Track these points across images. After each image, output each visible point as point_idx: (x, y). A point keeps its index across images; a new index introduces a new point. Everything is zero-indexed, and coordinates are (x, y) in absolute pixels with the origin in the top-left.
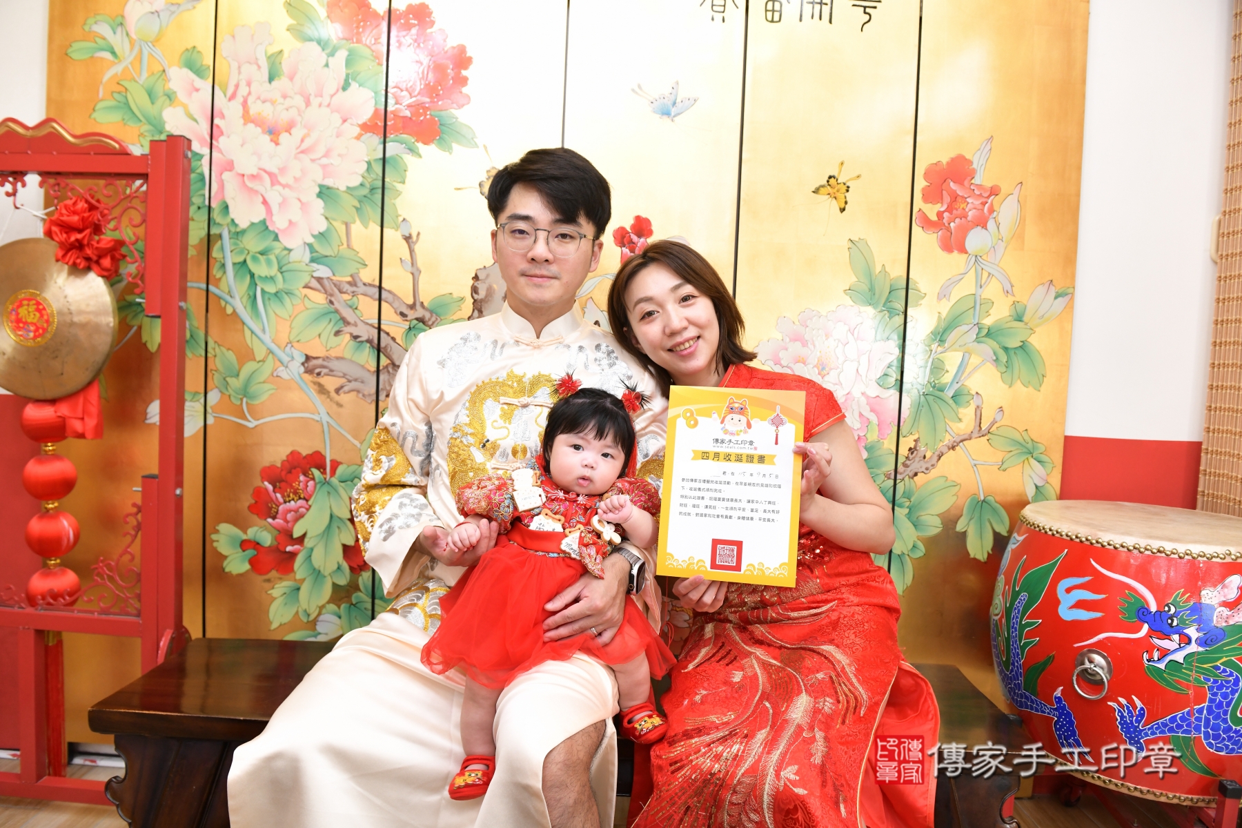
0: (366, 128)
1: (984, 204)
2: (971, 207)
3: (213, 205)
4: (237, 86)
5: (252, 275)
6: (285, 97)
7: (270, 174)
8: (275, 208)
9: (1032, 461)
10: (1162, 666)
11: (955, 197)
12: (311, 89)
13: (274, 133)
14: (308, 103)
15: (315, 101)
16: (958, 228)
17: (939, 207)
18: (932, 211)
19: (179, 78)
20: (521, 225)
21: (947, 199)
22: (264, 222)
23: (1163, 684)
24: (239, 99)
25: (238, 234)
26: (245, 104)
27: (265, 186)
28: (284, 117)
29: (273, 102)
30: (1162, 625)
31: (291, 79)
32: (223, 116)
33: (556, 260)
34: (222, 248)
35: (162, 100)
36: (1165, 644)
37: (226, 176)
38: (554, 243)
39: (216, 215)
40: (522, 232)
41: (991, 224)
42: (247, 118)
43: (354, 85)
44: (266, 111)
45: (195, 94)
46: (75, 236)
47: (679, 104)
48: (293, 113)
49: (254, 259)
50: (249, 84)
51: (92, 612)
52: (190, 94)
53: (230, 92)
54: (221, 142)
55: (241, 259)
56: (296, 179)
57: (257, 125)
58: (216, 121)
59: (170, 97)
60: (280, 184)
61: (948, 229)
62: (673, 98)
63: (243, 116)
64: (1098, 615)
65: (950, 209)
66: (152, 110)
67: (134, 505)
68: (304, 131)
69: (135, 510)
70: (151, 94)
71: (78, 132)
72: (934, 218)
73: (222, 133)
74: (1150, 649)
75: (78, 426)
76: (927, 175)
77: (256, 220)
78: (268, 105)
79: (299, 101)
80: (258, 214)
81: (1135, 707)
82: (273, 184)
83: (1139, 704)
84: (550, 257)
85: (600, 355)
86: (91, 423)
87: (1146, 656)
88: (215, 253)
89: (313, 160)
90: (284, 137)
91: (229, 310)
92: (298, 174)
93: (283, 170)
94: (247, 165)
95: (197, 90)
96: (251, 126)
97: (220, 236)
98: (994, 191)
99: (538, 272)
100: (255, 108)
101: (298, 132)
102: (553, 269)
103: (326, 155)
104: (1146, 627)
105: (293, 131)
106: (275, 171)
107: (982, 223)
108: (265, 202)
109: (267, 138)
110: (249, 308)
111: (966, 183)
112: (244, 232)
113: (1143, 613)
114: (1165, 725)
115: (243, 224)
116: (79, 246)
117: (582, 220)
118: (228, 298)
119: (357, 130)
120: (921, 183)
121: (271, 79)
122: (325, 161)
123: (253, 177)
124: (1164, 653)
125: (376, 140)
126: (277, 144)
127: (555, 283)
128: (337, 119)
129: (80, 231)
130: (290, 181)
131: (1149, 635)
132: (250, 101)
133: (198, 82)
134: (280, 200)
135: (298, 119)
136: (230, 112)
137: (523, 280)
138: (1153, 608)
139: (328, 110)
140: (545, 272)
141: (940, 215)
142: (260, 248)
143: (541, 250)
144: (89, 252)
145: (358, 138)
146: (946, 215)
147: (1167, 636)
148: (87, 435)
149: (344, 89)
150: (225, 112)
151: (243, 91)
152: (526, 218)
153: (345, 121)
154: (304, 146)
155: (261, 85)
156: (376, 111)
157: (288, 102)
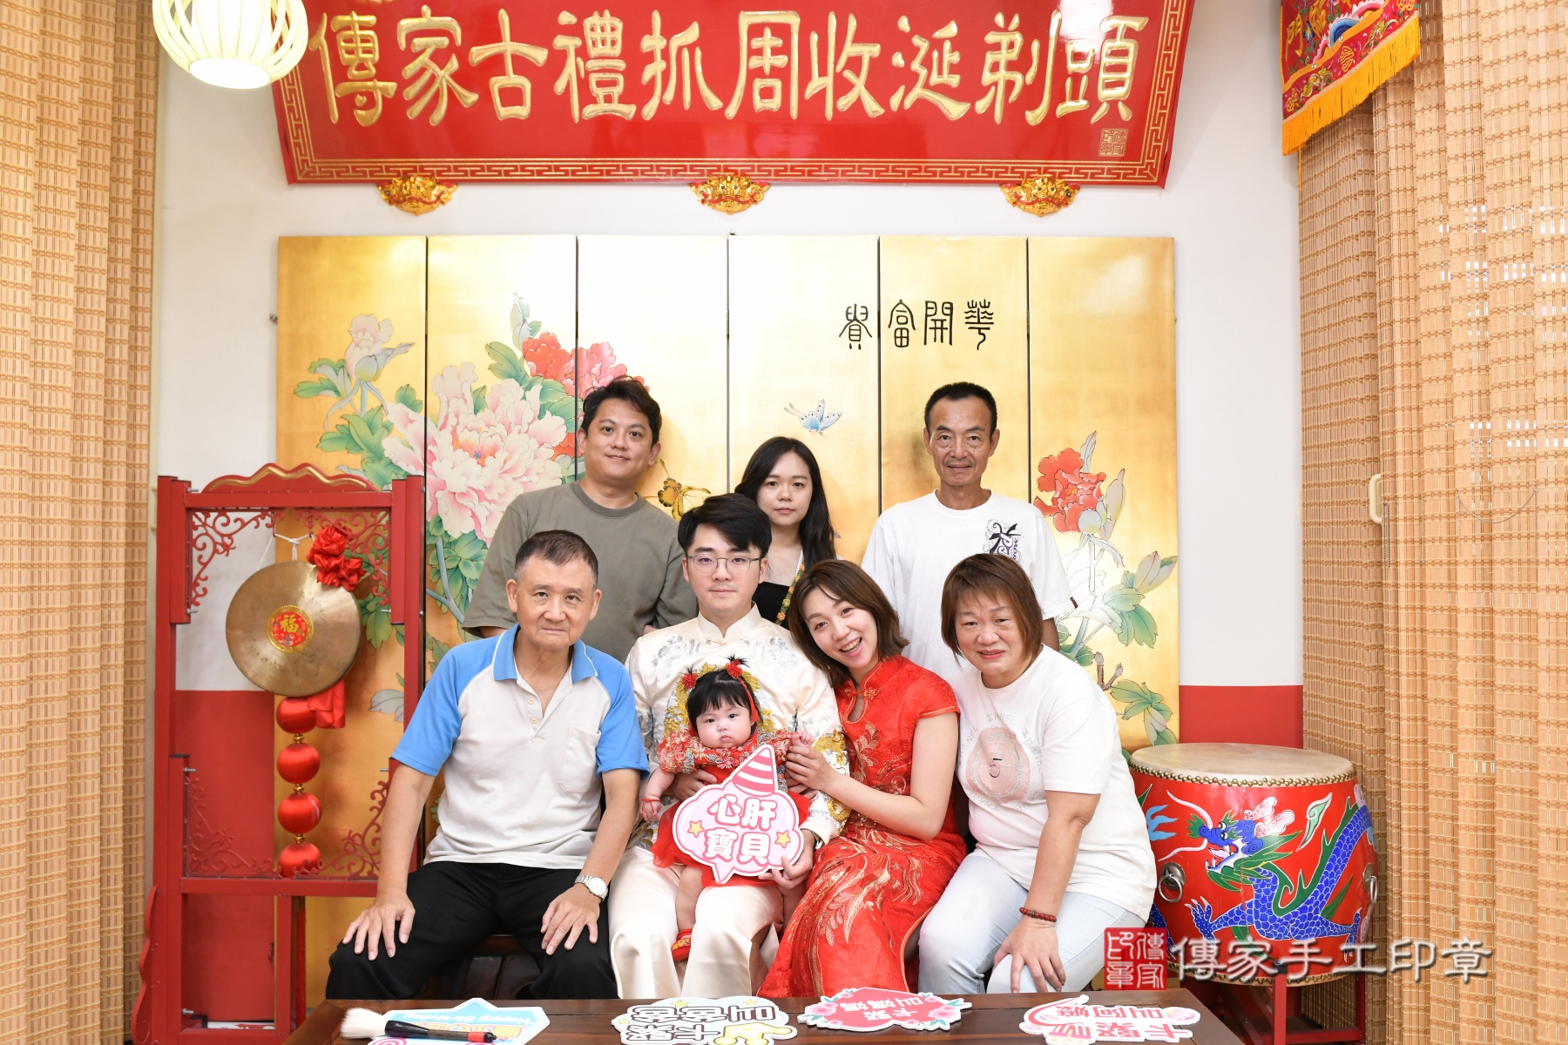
0: (560, 450)
1: (1092, 489)
2: (1082, 492)
3: (428, 519)
4: (447, 418)
5: (464, 579)
6: (489, 426)
7: (478, 492)
8: (483, 521)
9: (1151, 710)
10: (1218, 871)
11: (1067, 485)
12: (511, 418)
13: (480, 457)
14: (509, 431)
15: (515, 429)
16: (1071, 511)
17: (1052, 494)
18: (1047, 497)
19: (395, 412)
20: (706, 555)
21: (1060, 487)
22: (473, 532)
23: (1221, 885)
24: (449, 429)
25: (451, 544)
26: (454, 433)
27: (473, 502)
28: (489, 443)
29: (478, 431)
30: (1217, 839)
31: (494, 410)
32: (435, 444)
33: (733, 578)
34: (437, 556)
35: (380, 431)
36: (1219, 853)
37: (439, 494)
38: (731, 566)
39: (431, 528)
40: (707, 560)
41: (1099, 506)
42: (456, 444)
43: (548, 413)
44: (473, 438)
45: (410, 425)
46: (334, 562)
47: (825, 420)
48: (496, 439)
49: (466, 565)
50: (457, 416)
51: (343, 878)
52: (406, 425)
53: (440, 424)
54: (435, 466)
55: (454, 565)
56: (500, 495)
57: (465, 450)
58: (429, 448)
59: (388, 428)
60: (487, 500)
61: (1063, 512)
62: (820, 414)
63: (453, 443)
64: (1173, 834)
65: (1063, 496)
66: (372, 440)
67: (380, 783)
68: (506, 455)
69: (381, 787)
70: (370, 426)
71: (331, 474)
72: (1049, 503)
73: (435, 458)
74: (1209, 858)
75: (327, 717)
76: (1041, 468)
77: (466, 532)
78: (474, 432)
79: (501, 429)
80: (468, 526)
81: (1203, 906)
82: (480, 500)
83: (1206, 903)
84: (729, 576)
85: (774, 647)
86: (338, 714)
87: (1207, 864)
88: (430, 561)
89: (514, 479)
90: (489, 460)
91: (444, 609)
92: (502, 491)
93: (489, 488)
94: (457, 483)
95: (412, 422)
96: (460, 451)
97: (435, 546)
98: (1101, 478)
99: (721, 588)
100: (463, 436)
101: (501, 456)
102: (732, 584)
103: (526, 474)
104: (1206, 841)
105: (497, 455)
106: (482, 489)
107: (1092, 505)
108: (474, 516)
109: (474, 461)
110: (462, 607)
111: (1076, 472)
112: (456, 541)
113: (1203, 830)
114: (1226, 918)
115: (455, 535)
116: (336, 569)
117: (751, 548)
118: (443, 599)
119: (552, 452)
120: (1036, 475)
121: (476, 411)
122: (525, 479)
123: (463, 494)
124: (1220, 861)
125: (568, 460)
126: (483, 466)
127: (734, 594)
128: (534, 443)
129: (336, 556)
130: (496, 497)
131: (1208, 848)
132: (459, 429)
133: (412, 415)
134: (487, 513)
135: (502, 444)
136: (442, 440)
137: (710, 594)
138: (1210, 826)
139: (524, 436)
140: (726, 588)
141: (1054, 500)
142: (471, 554)
143: (722, 572)
144: (343, 573)
145: (553, 459)
146: (1060, 500)
147: (1221, 847)
148: (335, 724)
149: (540, 417)
150: (437, 440)
151: (452, 421)
152: (709, 550)
153: (541, 445)
154: (507, 467)
155: (467, 417)
156: (568, 435)
157: (492, 430)
